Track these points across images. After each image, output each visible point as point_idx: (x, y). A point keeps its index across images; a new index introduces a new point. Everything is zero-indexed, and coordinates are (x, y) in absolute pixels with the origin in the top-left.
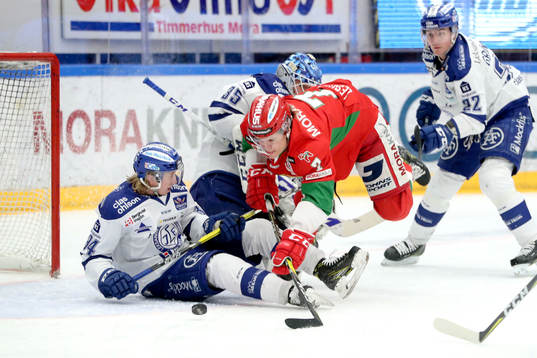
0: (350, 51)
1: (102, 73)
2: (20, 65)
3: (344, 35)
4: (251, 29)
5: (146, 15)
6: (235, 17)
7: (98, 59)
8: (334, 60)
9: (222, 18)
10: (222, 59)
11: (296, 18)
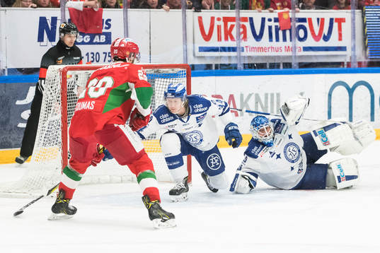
0: (352, 61)
1: (216, 75)
2: (170, 71)
3: (349, 52)
4: (297, 50)
5: (239, 43)
6: (288, 43)
7: (214, 68)
8: (343, 66)
9: (281, 43)
10: (281, 65)
11: (322, 43)
